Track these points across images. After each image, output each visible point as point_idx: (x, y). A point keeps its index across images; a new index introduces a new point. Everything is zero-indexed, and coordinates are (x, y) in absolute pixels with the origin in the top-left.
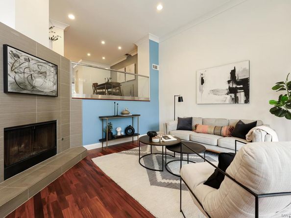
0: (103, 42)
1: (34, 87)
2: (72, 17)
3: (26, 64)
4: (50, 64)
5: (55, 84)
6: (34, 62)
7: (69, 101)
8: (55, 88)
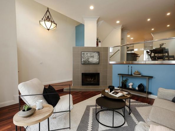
0: (149, 20)
1: (89, 62)
2: (118, 22)
3: (87, 55)
4: (96, 53)
5: (98, 59)
6: (89, 54)
7: (107, 65)
8: (98, 60)
